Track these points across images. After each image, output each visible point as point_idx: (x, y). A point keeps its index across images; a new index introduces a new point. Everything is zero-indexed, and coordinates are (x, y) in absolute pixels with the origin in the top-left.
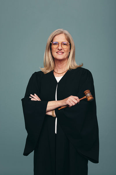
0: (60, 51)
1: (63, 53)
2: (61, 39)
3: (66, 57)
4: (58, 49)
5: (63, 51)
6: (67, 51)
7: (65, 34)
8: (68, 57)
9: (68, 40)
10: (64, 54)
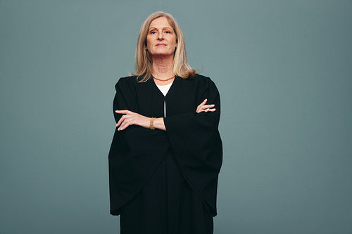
0: (161, 43)
1: (166, 45)
2: (161, 24)
3: (170, 52)
4: (158, 39)
5: (164, 42)
6: (172, 43)
7: (168, 17)
8: (174, 53)
9: (173, 25)
10: (168, 47)
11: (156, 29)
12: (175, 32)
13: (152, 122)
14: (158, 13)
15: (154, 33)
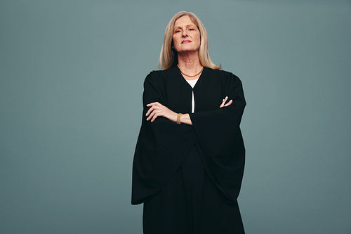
2: (184, 22)
3: (195, 48)
4: (183, 36)
5: (188, 39)
11: (180, 28)
12: (199, 28)
13: (179, 117)
14: (180, 13)
15: (178, 31)
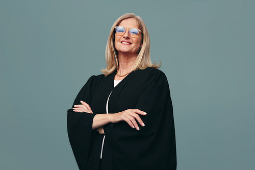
0: (126, 41)
1: (131, 44)
5: (129, 41)
9: (140, 27)
